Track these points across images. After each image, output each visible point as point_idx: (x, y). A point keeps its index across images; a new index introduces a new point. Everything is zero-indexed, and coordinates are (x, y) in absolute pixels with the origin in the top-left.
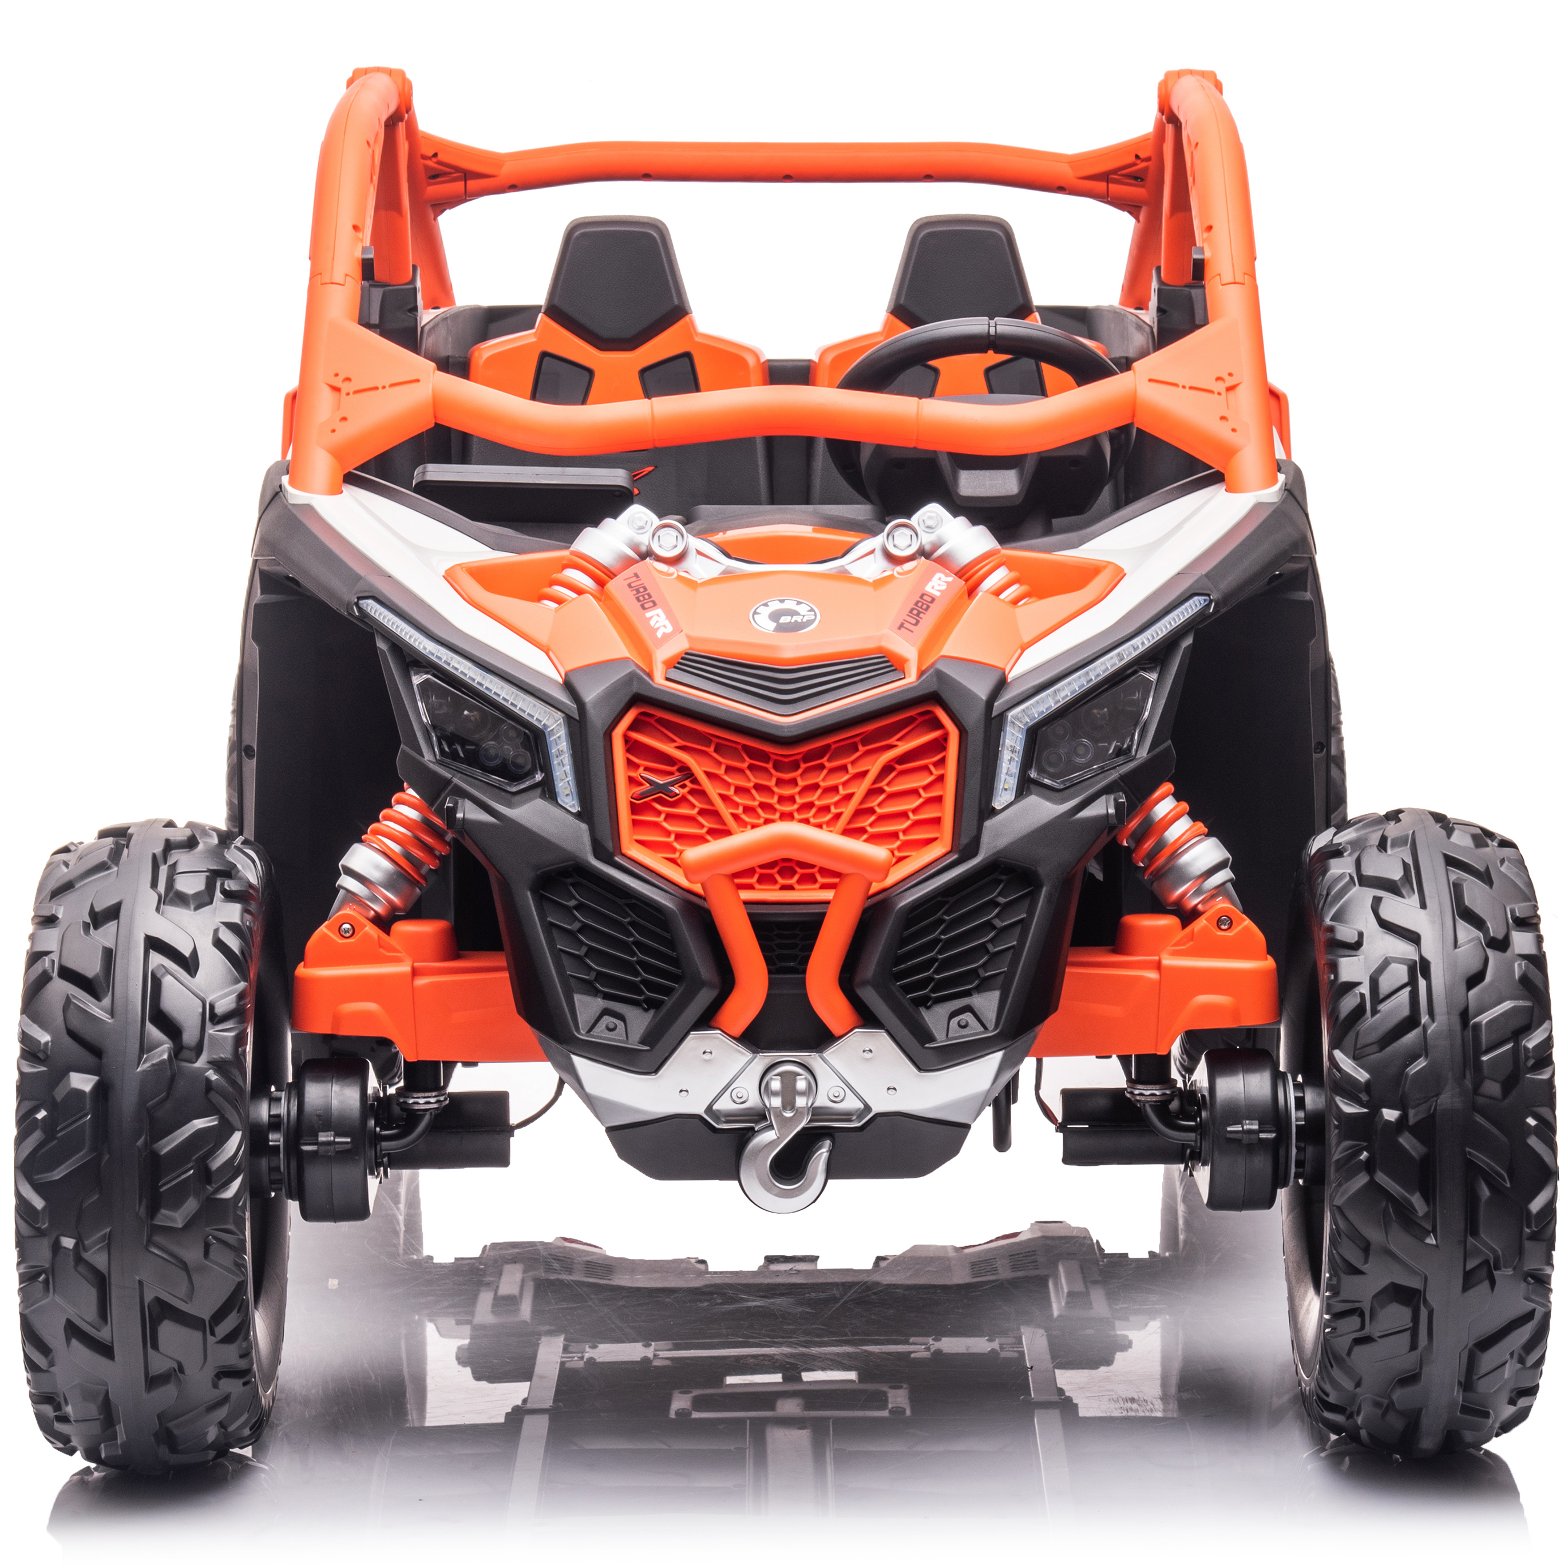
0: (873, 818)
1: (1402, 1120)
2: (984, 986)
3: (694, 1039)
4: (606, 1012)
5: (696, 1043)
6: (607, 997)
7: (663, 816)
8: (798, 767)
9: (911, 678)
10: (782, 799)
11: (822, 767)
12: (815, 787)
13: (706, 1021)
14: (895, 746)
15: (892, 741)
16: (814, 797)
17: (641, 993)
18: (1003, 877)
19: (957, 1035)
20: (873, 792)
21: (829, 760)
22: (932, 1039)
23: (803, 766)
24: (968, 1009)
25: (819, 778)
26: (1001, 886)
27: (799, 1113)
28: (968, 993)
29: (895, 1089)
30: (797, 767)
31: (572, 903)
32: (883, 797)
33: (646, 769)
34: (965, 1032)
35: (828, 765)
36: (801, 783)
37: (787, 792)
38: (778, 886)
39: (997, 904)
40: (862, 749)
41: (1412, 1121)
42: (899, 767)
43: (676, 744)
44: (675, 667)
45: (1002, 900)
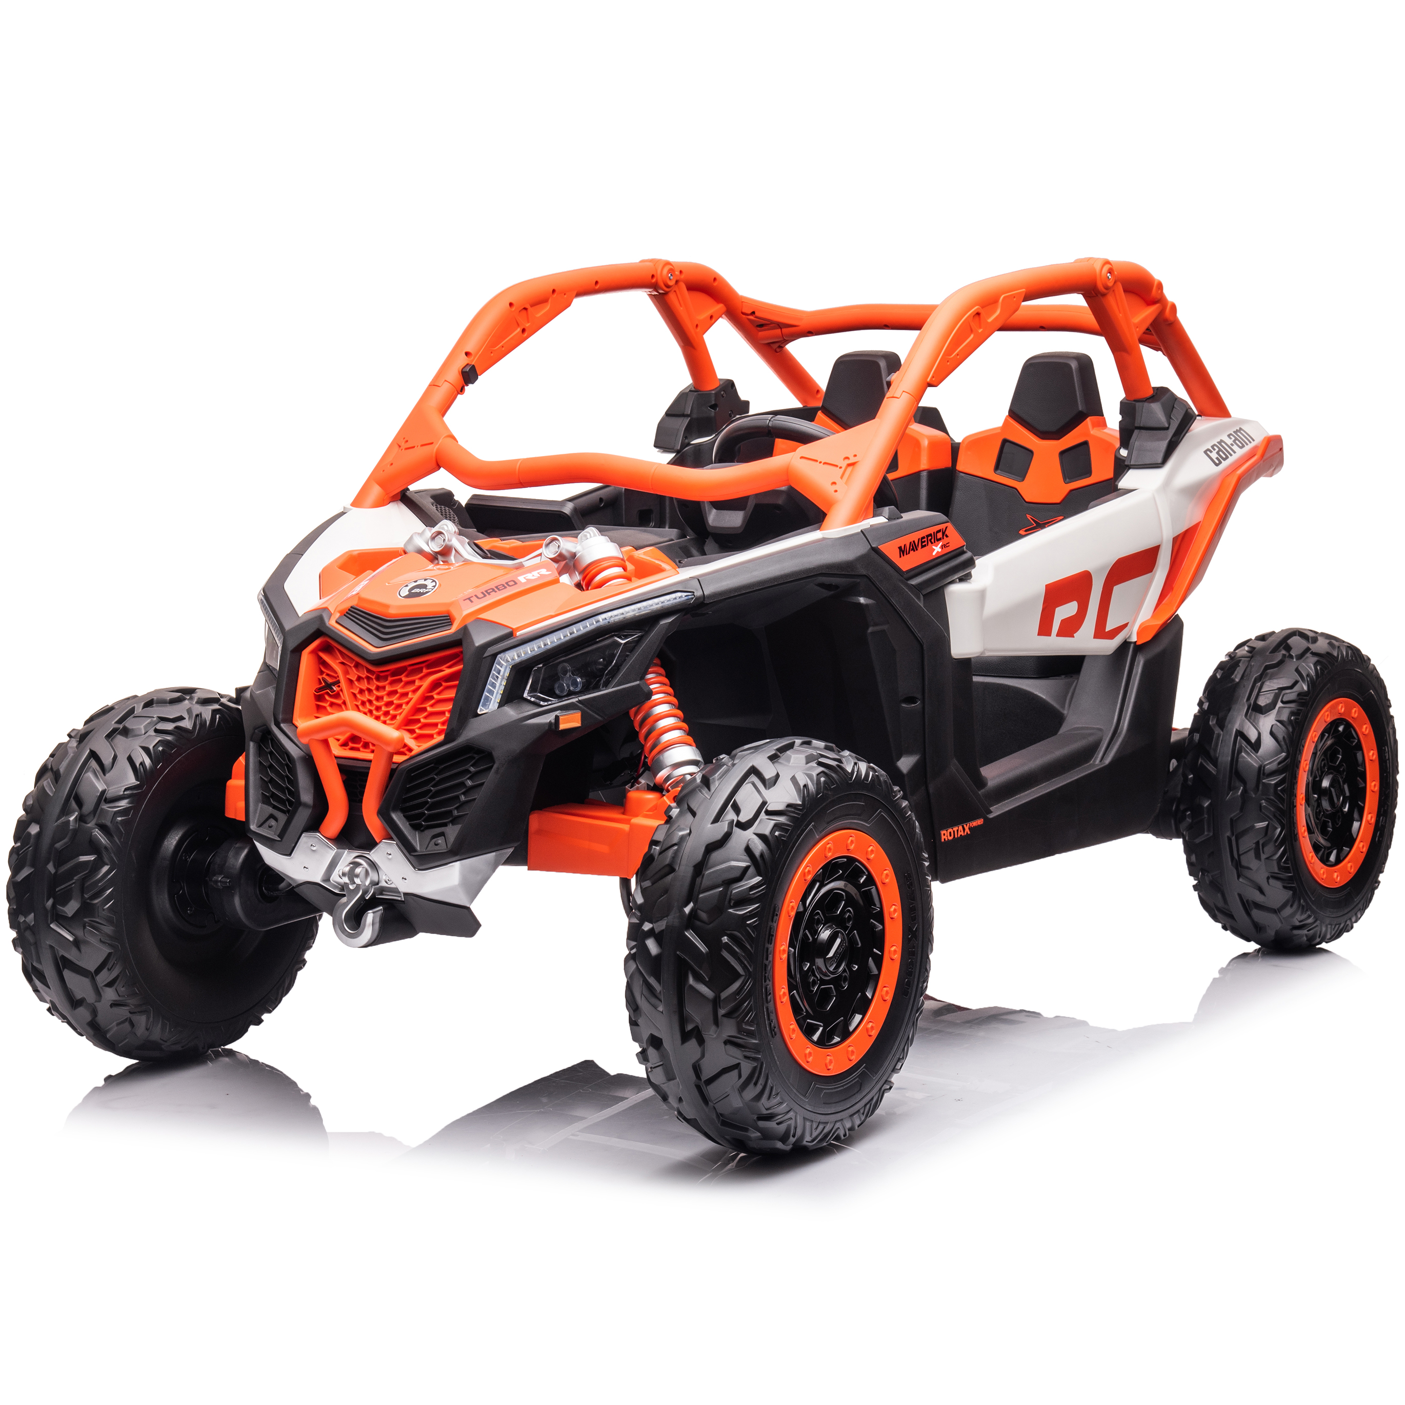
0: (425, 714)
1: (652, 930)
2: (454, 821)
3: (305, 836)
4: (271, 816)
5: (306, 840)
6: (275, 807)
7: (328, 703)
8: (387, 680)
9: (454, 629)
10: (379, 698)
11: (401, 680)
12: (395, 692)
13: (314, 825)
14: (444, 671)
15: (443, 668)
16: (395, 699)
17: (286, 807)
18: (476, 756)
19: (432, 849)
20: (425, 698)
21: (407, 676)
22: (415, 851)
23: (390, 679)
24: (442, 834)
25: (399, 688)
26: (474, 761)
27: (358, 886)
28: (445, 825)
29: (406, 879)
30: (386, 678)
31: (268, 750)
32: (433, 701)
33: (328, 675)
34: (437, 847)
35: (404, 679)
36: (388, 689)
37: (379, 694)
38: (369, 751)
39: (470, 772)
40: (425, 671)
41: (657, 931)
42: (444, 684)
43: (340, 661)
44: (345, 615)
45: (472, 769)
